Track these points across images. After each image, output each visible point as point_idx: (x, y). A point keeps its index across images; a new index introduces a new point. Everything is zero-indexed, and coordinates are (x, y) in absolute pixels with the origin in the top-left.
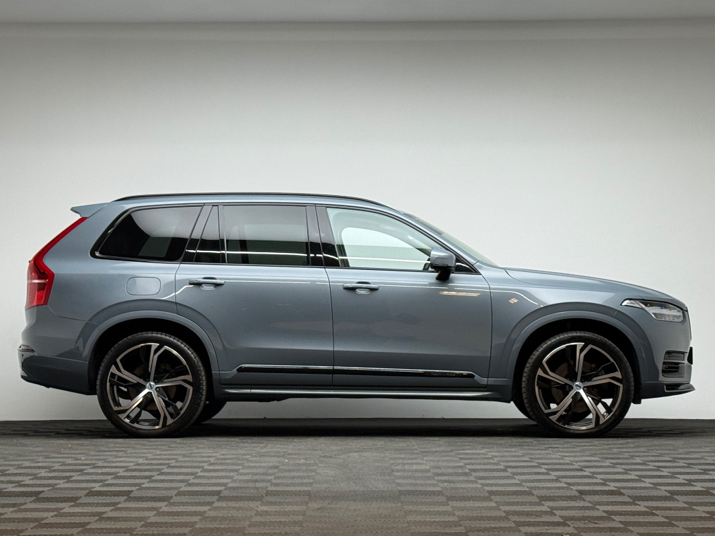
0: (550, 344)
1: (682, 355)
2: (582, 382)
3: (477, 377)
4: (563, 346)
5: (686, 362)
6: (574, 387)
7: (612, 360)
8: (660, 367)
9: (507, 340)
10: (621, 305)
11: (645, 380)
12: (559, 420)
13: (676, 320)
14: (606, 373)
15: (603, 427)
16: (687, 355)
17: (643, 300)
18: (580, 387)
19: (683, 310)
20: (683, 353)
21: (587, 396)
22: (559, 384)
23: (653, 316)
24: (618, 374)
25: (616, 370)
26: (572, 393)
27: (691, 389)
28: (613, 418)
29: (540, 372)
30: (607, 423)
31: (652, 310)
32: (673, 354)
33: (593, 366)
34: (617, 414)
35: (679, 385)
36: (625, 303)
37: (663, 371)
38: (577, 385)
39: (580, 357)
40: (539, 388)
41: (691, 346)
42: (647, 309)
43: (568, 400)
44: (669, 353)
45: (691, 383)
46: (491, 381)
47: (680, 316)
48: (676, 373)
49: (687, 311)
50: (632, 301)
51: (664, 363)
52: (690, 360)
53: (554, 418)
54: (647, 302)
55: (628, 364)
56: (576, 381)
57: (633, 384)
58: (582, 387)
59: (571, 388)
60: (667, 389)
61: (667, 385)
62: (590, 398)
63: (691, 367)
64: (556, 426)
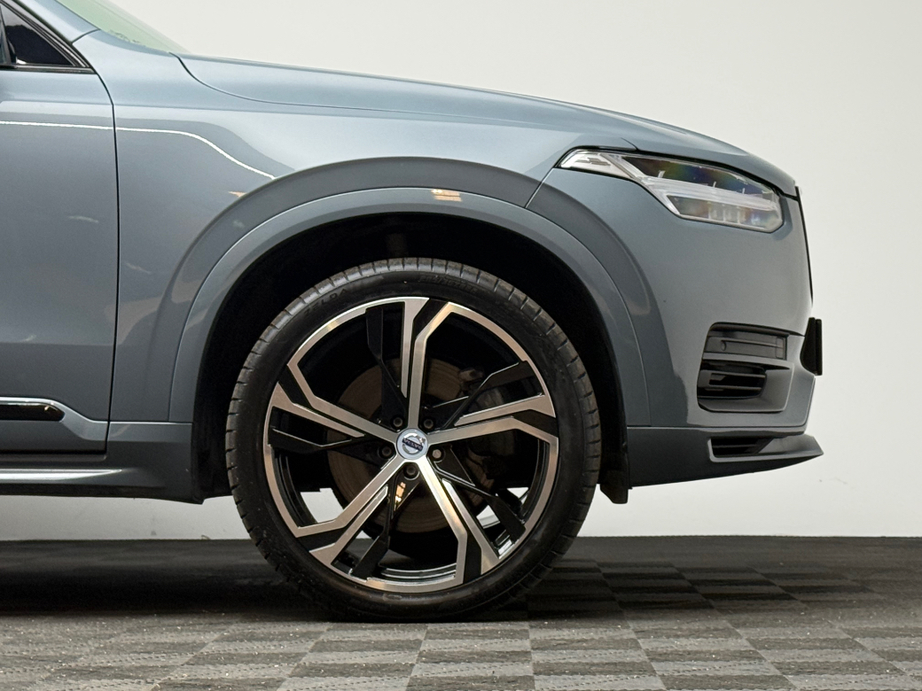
0: (315, 303)
1: (780, 343)
2: (425, 431)
3: (71, 416)
4: (359, 310)
5: (794, 362)
6: (400, 446)
7: (523, 355)
8: (691, 377)
9: (162, 307)
10: (557, 165)
11: (638, 421)
12: (344, 559)
13: (755, 222)
14: (508, 399)
15: (491, 582)
16: (797, 345)
17: (637, 151)
18: (419, 448)
19: (786, 195)
20: (783, 335)
21: (440, 477)
22: (349, 437)
23: (671, 206)
24: (542, 403)
25: (536, 390)
26: (390, 468)
27: (804, 451)
28: (527, 551)
29: (279, 398)
30: (505, 571)
31: (664, 187)
32: (741, 337)
33: (466, 374)
34: (538, 537)
35: (766, 438)
36: (577, 160)
37: (701, 392)
38: (408, 443)
39: (415, 346)
40: (277, 454)
41: (814, 312)
42: (648, 181)
43: (374, 493)
44: (724, 330)
45: (809, 432)
46: (122, 430)
47: (774, 212)
48: (754, 400)
49: (797, 198)
50: (598, 156)
51: (706, 365)
52: (812, 358)
53: (325, 554)
54: (649, 160)
55: (580, 366)
56: (404, 426)
57: (596, 434)
58: (426, 447)
59: (390, 450)
60: (716, 453)
61: (717, 440)
62: (448, 485)
63: (811, 382)
64: (332, 581)
